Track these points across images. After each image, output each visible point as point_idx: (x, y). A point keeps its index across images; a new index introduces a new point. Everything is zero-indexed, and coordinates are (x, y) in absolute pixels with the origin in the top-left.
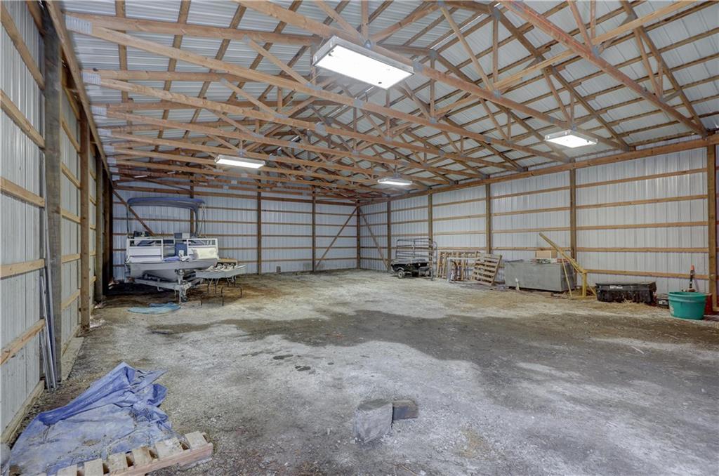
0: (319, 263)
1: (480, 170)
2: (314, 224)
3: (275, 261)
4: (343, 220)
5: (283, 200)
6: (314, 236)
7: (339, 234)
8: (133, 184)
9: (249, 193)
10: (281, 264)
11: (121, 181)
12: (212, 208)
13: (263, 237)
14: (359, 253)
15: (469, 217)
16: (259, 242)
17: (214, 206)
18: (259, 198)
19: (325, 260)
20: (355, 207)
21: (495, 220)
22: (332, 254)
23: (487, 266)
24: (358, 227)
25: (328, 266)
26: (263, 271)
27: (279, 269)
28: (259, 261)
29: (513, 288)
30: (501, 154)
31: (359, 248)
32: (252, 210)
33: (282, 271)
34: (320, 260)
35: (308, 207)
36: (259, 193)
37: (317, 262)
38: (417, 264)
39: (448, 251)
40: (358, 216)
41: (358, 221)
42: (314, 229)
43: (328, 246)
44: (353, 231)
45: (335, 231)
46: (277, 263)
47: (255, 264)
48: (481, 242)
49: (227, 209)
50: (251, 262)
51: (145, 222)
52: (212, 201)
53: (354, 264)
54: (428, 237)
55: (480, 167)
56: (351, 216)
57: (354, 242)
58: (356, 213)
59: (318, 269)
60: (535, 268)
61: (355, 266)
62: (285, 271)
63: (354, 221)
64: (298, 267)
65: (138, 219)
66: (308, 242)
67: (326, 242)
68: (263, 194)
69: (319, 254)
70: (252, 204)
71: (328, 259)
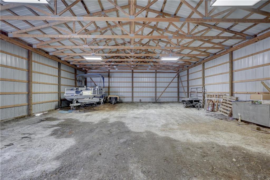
0: (158, 99)
1: (223, 44)
2: (156, 82)
3: (139, 97)
4: (170, 80)
5: (142, 72)
6: (156, 87)
7: (168, 86)
8: (92, 71)
9: (129, 71)
10: (141, 98)
11: (89, 70)
12: (116, 77)
13: (134, 88)
14: (178, 95)
15: (221, 74)
16: (133, 90)
17: (116, 76)
18: (133, 72)
19: (161, 97)
20: (177, 74)
21: (235, 74)
22: (164, 95)
23: (228, 104)
24: (178, 83)
25: (162, 100)
26: (134, 101)
27: (140, 100)
28: (133, 97)
29: (237, 120)
30: (228, 30)
31: (178, 92)
32: (130, 77)
33: (142, 101)
34: (159, 97)
35: (154, 75)
36: (133, 70)
37: (157, 98)
38: (193, 101)
39: (210, 94)
40: (178, 77)
41: (178, 80)
42: (156, 84)
43: (163, 91)
44: (176, 85)
45: (166, 85)
46: (140, 98)
47: (131, 98)
48: (227, 89)
49: (121, 77)
50: (130, 97)
51: (95, 83)
52: (116, 75)
53: (176, 99)
54: (202, 86)
55: (222, 42)
56: (174, 78)
57: (176, 90)
58: (177, 76)
59: (157, 101)
60: (251, 107)
61: (177, 101)
62: (143, 101)
63: (176, 80)
64: (148, 100)
65: (93, 82)
66: (153, 90)
67: (162, 90)
68: (134, 71)
69: (158, 95)
70: (130, 75)
71: (163, 97)
